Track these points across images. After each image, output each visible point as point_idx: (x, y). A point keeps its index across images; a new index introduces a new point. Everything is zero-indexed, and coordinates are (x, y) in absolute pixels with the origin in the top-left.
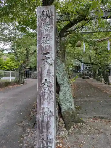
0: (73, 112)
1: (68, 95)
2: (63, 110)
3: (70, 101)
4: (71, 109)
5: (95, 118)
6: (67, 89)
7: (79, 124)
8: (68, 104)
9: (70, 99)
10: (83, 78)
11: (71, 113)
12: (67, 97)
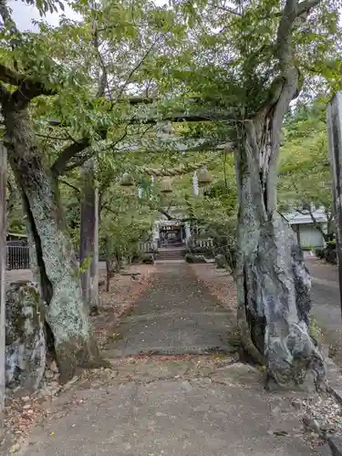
0: (84, 344)
1: (72, 305)
2: (58, 341)
3: (76, 319)
4: (80, 337)
5: (141, 355)
6: (68, 290)
7: (95, 370)
8: (71, 326)
9: (77, 315)
10: (189, 260)
11: (79, 347)
12: (68, 310)
